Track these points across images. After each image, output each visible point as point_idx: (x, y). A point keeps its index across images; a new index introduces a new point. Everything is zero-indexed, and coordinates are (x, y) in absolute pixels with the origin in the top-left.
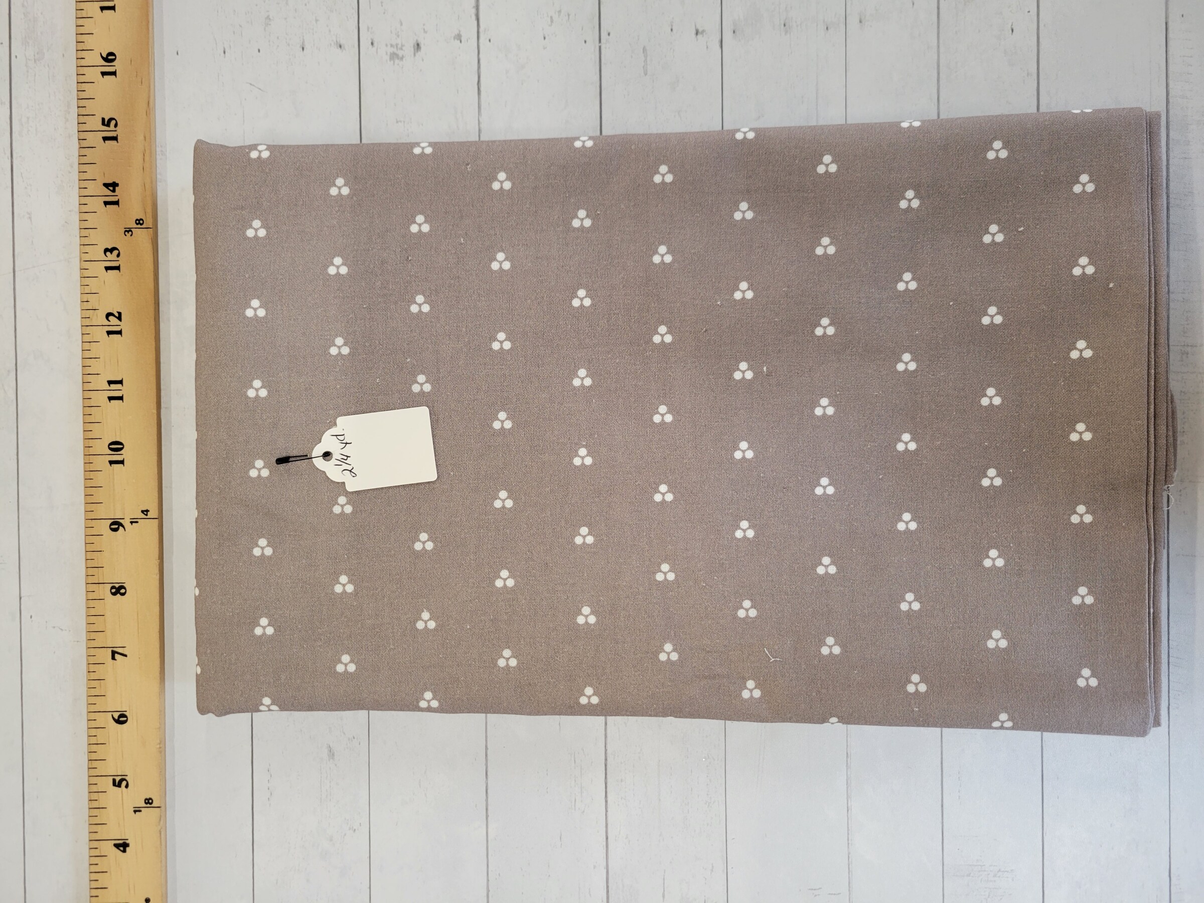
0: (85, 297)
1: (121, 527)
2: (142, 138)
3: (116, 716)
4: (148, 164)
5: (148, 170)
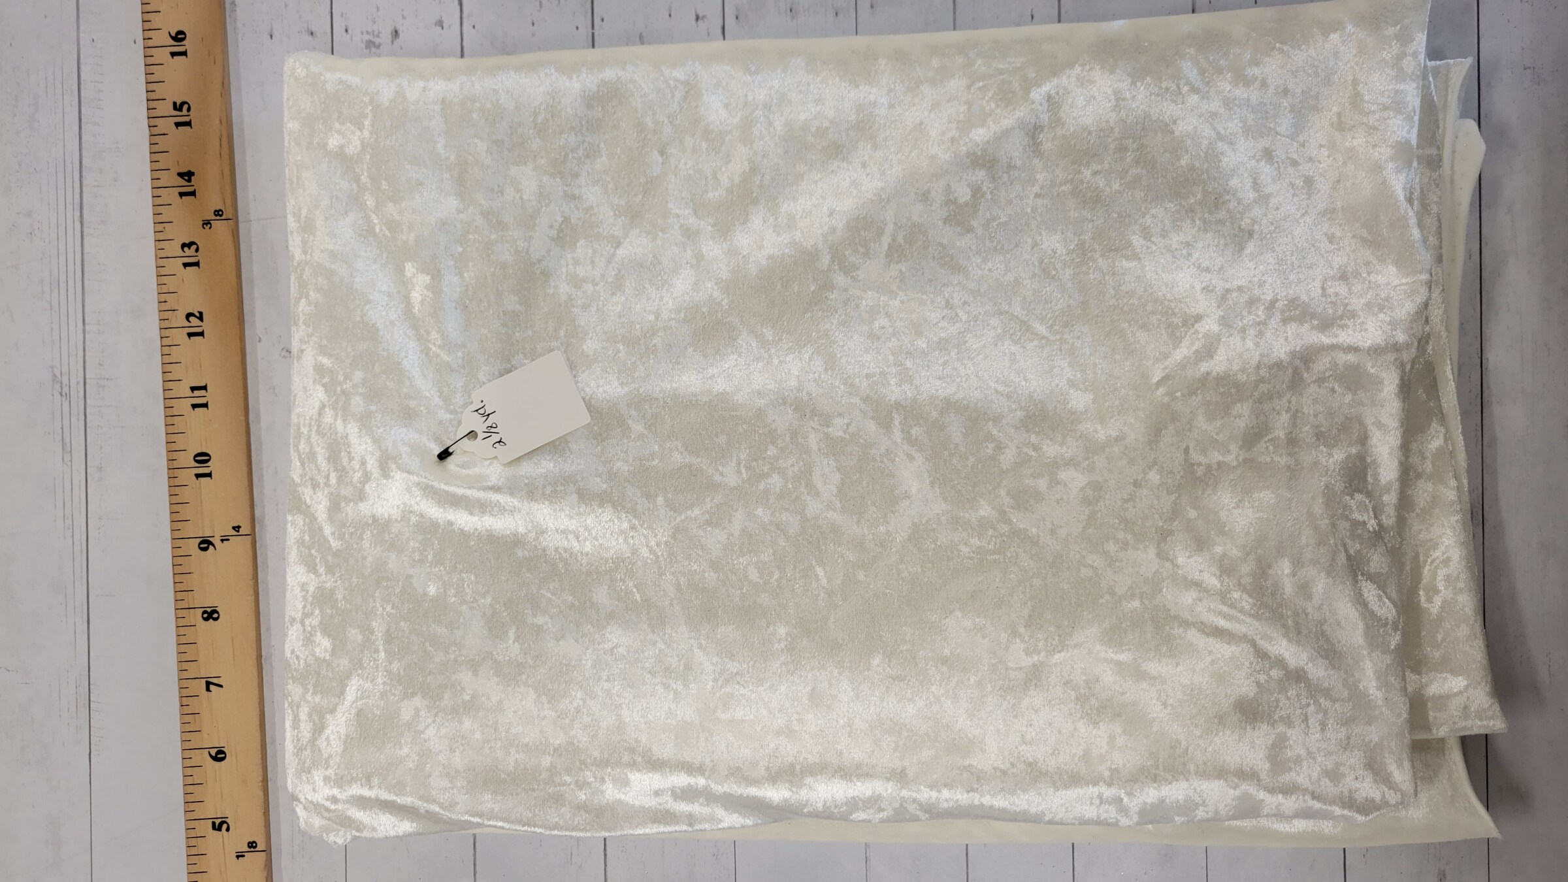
0: (163, 299)
1: (211, 547)
2: (217, 121)
3: (214, 755)
4: (226, 151)
5: (226, 156)
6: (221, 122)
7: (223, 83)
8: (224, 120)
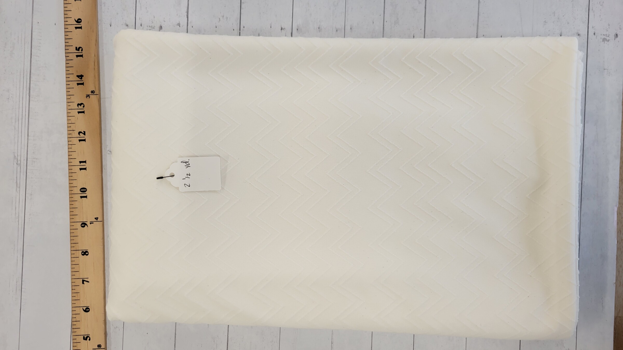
0: (69, 126)
1: (86, 226)
2: (93, 55)
3: (84, 308)
4: (96, 67)
5: (96, 70)
6: (95, 55)
7: (96, 40)
8: (96, 55)
